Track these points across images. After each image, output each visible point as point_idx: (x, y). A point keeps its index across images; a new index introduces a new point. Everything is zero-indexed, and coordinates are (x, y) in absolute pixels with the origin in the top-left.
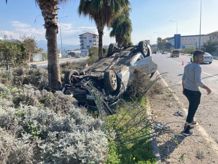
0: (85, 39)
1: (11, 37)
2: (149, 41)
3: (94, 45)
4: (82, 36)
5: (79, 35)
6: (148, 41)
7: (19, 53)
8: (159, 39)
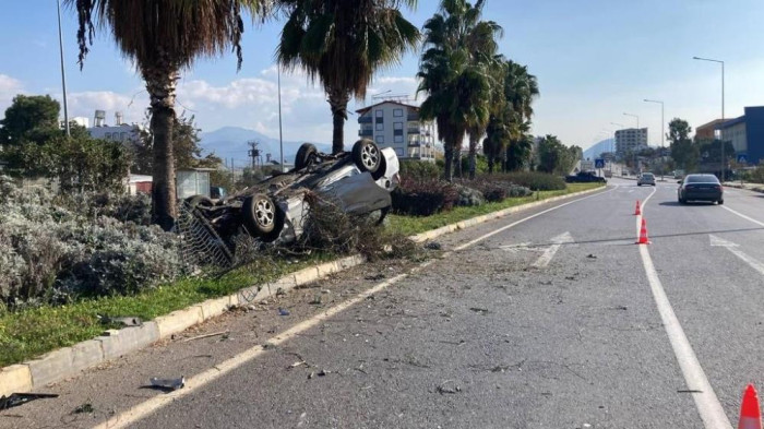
0: (379, 126)
1: (117, 116)
2: (645, 131)
3: (410, 146)
4: (366, 115)
5: (359, 111)
6: (639, 131)
7: (107, 163)
8: (678, 127)
